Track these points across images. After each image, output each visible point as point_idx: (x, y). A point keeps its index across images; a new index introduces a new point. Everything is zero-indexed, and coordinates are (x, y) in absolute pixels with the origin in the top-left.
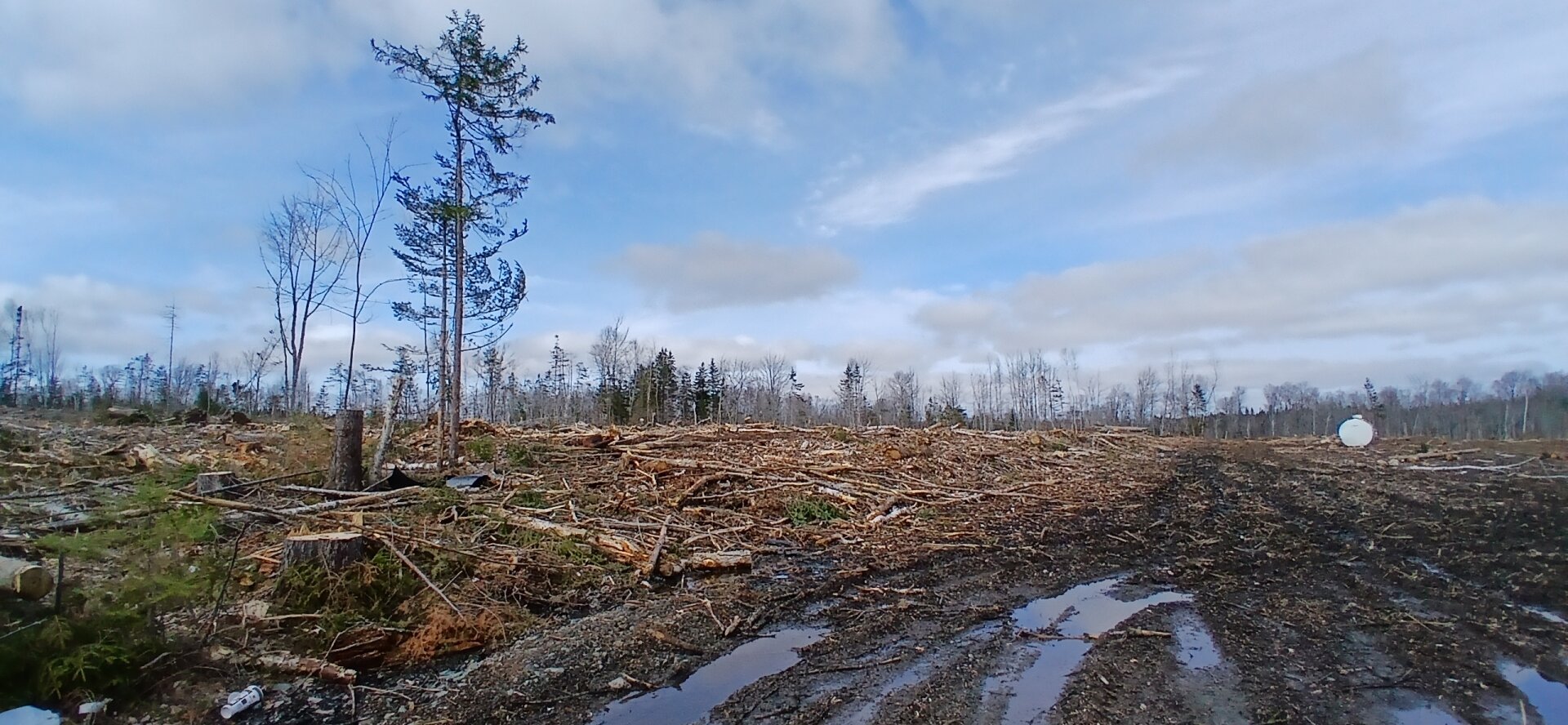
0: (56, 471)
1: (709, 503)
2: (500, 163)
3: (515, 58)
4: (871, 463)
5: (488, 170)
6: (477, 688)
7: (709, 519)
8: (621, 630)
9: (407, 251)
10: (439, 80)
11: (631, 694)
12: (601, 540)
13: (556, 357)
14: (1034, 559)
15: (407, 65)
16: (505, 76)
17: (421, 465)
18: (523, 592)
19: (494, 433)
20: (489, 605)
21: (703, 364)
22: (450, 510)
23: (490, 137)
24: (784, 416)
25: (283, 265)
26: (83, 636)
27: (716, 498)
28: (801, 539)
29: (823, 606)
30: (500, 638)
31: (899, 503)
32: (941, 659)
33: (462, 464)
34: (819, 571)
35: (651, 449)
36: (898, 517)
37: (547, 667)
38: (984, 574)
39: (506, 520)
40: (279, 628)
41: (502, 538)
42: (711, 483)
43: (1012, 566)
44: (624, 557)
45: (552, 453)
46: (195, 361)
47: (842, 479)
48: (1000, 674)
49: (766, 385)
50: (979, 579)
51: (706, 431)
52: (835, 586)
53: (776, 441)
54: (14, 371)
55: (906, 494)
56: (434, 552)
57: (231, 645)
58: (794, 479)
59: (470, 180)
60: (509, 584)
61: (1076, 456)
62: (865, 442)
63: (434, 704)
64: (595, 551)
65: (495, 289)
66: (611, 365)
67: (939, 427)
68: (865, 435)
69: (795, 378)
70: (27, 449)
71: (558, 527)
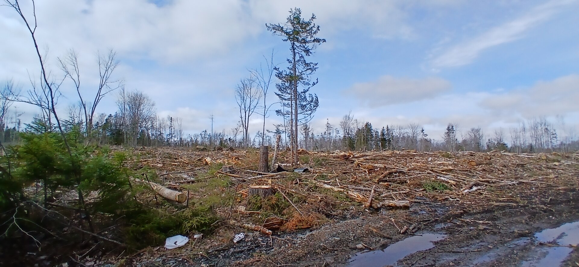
0: (184, 165)
1: (390, 182)
2: (308, 59)
3: (312, 21)
4: (461, 167)
5: (304, 62)
6: (311, 241)
7: (390, 187)
8: (359, 227)
9: (280, 93)
10: (287, 33)
11: (365, 251)
12: (349, 193)
13: (328, 127)
14: (545, 211)
15: (277, 30)
16: (308, 28)
17: (286, 165)
18: (323, 210)
19: (309, 154)
20: (312, 213)
21: (383, 127)
22: (296, 180)
23: (305, 51)
24: (419, 147)
25: (242, 100)
26: (195, 215)
27: (393, 179)
28: (430, 197)
29: (443, 225)
30: (316, 225)
31: (476, 185)
32: (501, 251)
33: (299, 164)
34: (439, 211)
35: (365, 160)
36: (476, 190)
37: (334, 237)
38: (521, 217)
39: (315, 184)
40: (248, 215)
41: (314, 190)
42: (390, 174)
43: (534, 214)
44: (358, 200)
45: (329, 161)
46: (218, 132)
47: (448, 174)
48: (529, 260)
49: (410, 135)
50: (518, 219)
51: (386, 153)
52: (448, 218)
53: (417, 158)
54: (171, 136)
55: (479, 181)
56: (293, 194)
57: (235, 219)
58: (426, 173)
59: (298, 66)
60: (318, 206)
61: (565, 165)
62: (458, 158)
63: (297, 245)
64: (347, 197)
65: (308, 104)
66: (348, 129)
67: (494, 152)
68: (458, 155)
69: (423, 132)
70: (176, 159)
71: (333, 187)
